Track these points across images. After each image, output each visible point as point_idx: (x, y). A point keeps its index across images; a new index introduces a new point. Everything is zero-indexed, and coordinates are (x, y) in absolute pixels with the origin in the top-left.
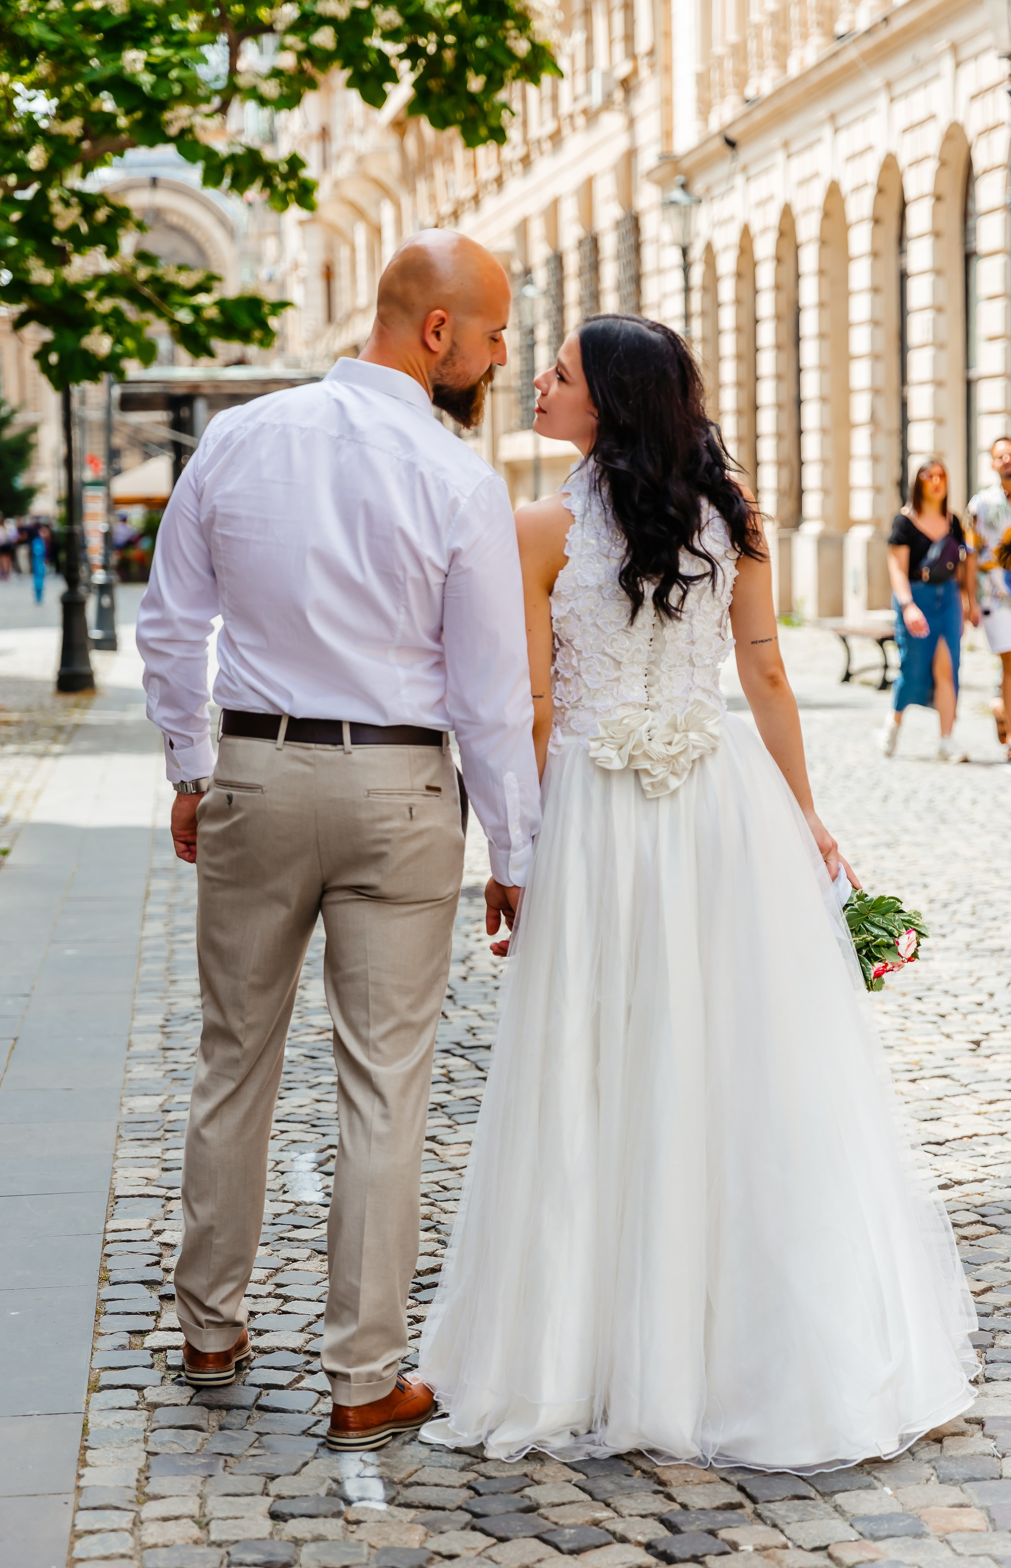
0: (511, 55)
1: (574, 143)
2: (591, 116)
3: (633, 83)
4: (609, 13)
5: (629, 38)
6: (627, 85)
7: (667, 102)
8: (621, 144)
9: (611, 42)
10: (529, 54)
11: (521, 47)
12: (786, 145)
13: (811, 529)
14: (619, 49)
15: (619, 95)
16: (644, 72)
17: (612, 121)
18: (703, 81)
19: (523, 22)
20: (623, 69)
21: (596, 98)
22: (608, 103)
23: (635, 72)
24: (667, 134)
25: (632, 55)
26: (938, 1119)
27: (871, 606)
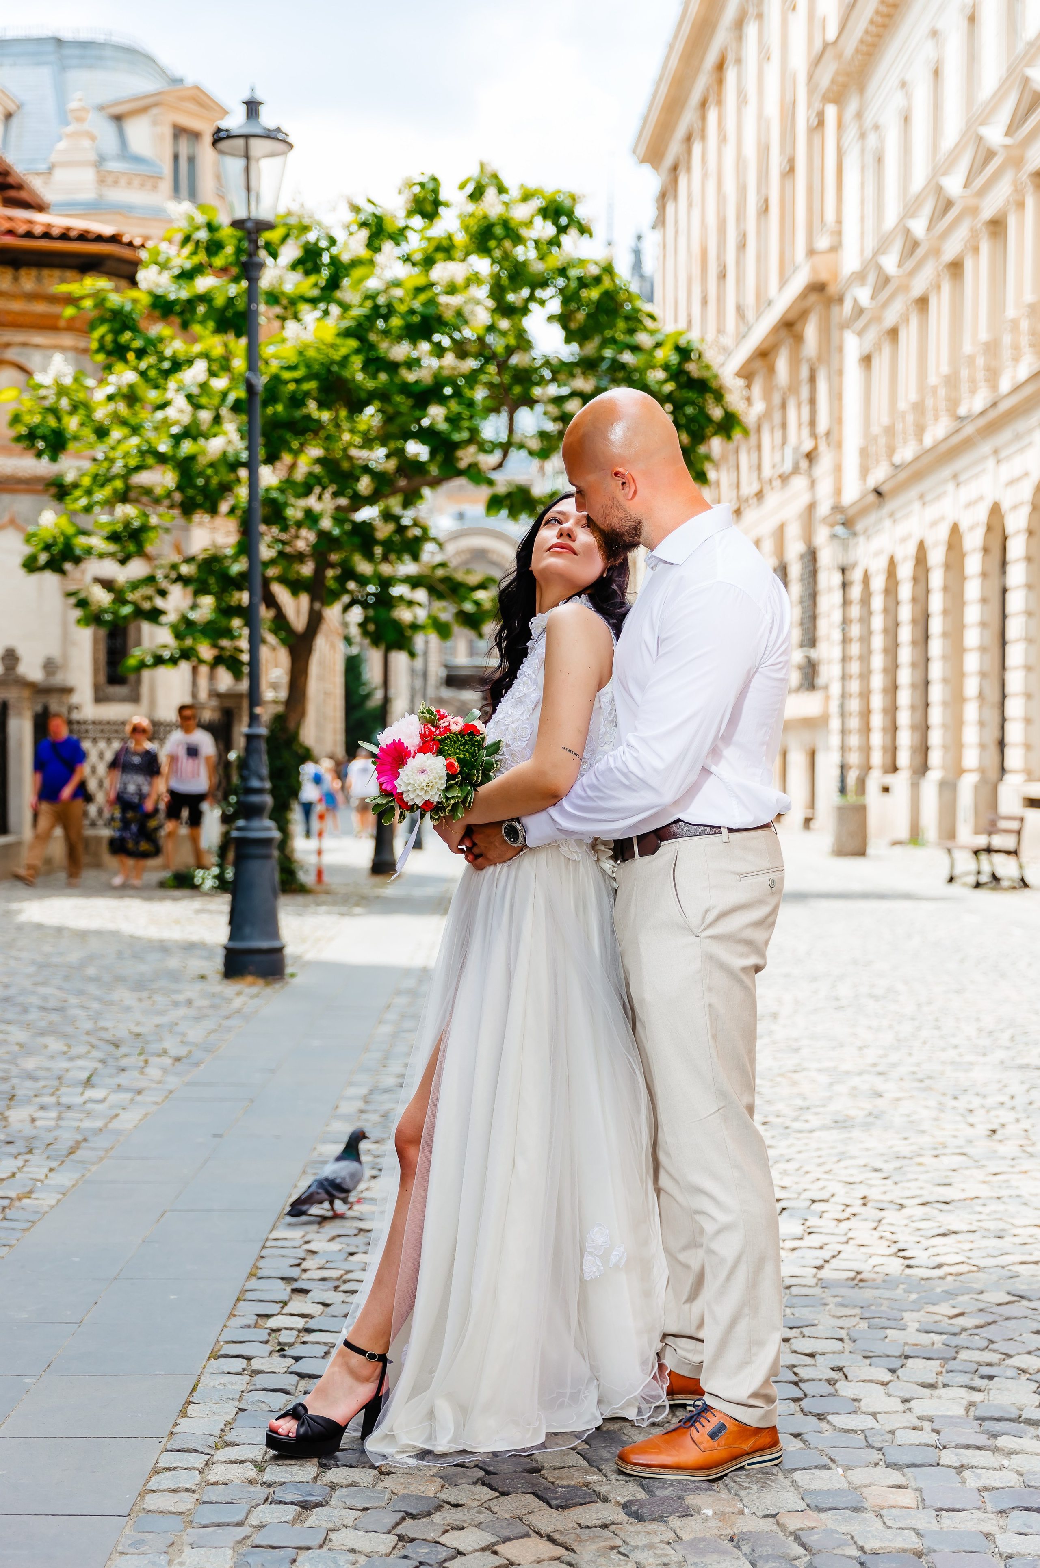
0: (709, 419)
1: (772, 499)
2: (784, 479)
3: (813, 455)
4: (799, 406)
5: (813, 423)
6: (810, 457)
7: (838, 469)
8: (804, 500)
9: (800, 425)
10: (723, 419)
11: (717, 413)
12: (921, 497)
13: (934, 775)
14: (806, 432)
15: (804, 464)
16: (823, 447)
17: (799, 483)
18: (864, 453)
19: (719, 396)
20: (808, 446)
21: (788, 467)
22: (796, 470)
23: (816, 448)
24: (838, 491)
25: (814, 435)
26: (950, 1185)
27: (977, 832)
